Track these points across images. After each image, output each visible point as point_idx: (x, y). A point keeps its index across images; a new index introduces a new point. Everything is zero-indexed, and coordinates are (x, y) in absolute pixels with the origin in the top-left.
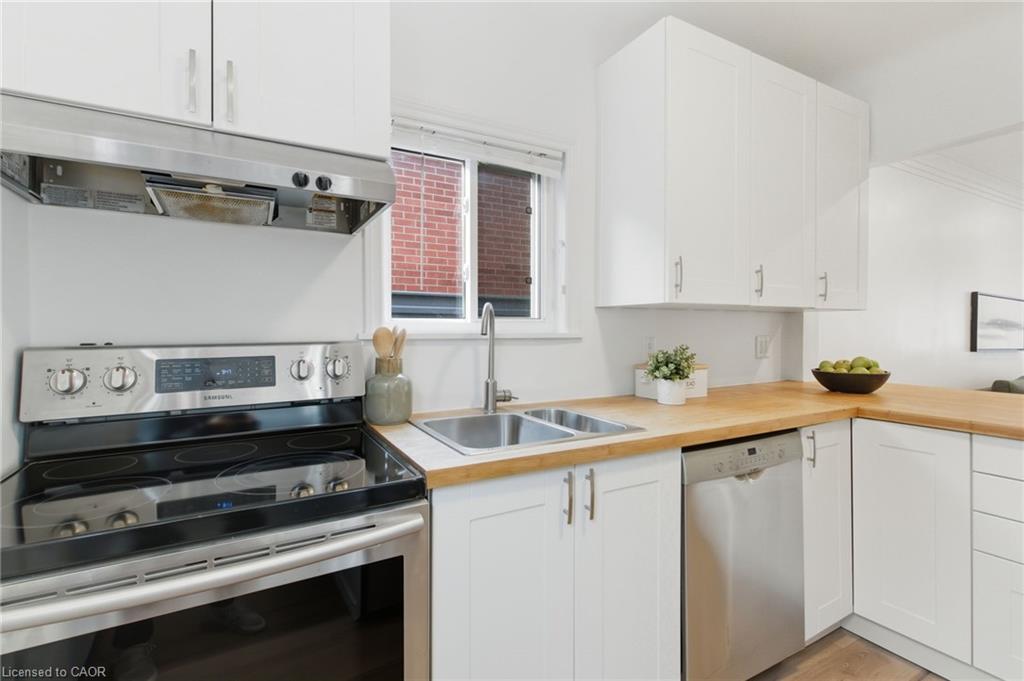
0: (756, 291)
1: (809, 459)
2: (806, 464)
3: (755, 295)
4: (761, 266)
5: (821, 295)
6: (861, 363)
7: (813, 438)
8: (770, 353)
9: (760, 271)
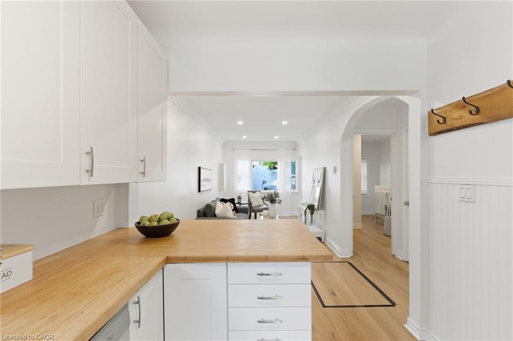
0: (87, 171)
1: (135, 322)
2: (133, 327)
3: (87, 175)
4: (92, 148)
5: (141, 173)
6: (165, 216)
7: (138, 302)
8: (106, 211)
9: (90, 153)
